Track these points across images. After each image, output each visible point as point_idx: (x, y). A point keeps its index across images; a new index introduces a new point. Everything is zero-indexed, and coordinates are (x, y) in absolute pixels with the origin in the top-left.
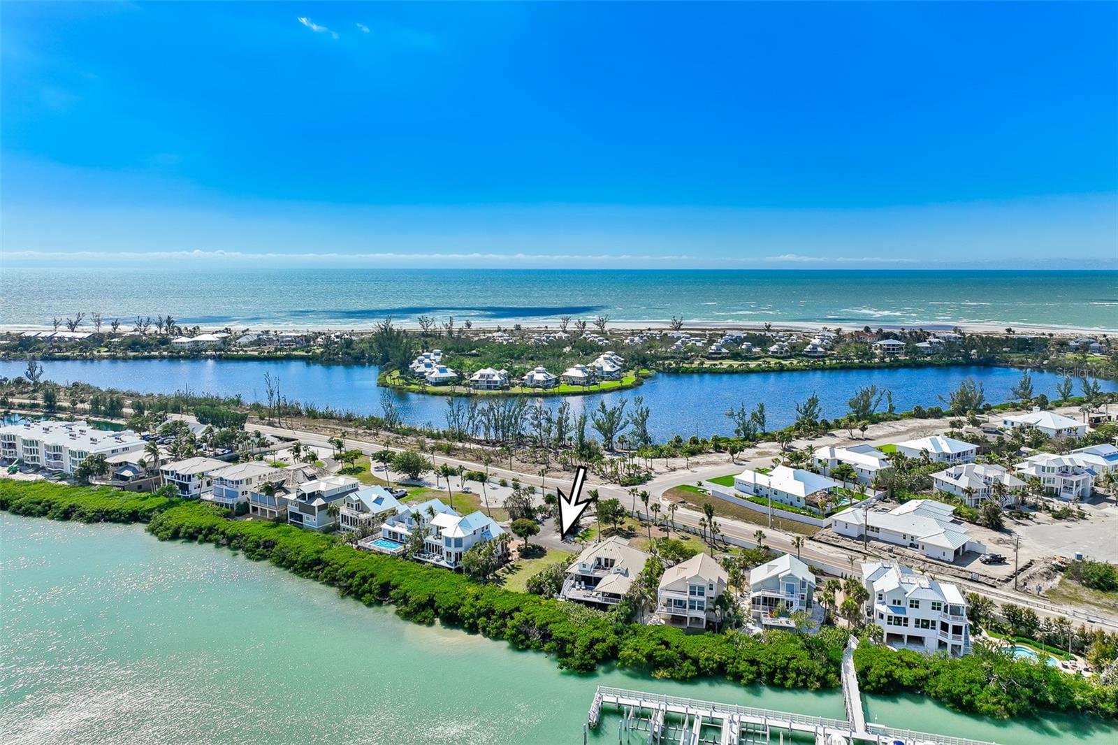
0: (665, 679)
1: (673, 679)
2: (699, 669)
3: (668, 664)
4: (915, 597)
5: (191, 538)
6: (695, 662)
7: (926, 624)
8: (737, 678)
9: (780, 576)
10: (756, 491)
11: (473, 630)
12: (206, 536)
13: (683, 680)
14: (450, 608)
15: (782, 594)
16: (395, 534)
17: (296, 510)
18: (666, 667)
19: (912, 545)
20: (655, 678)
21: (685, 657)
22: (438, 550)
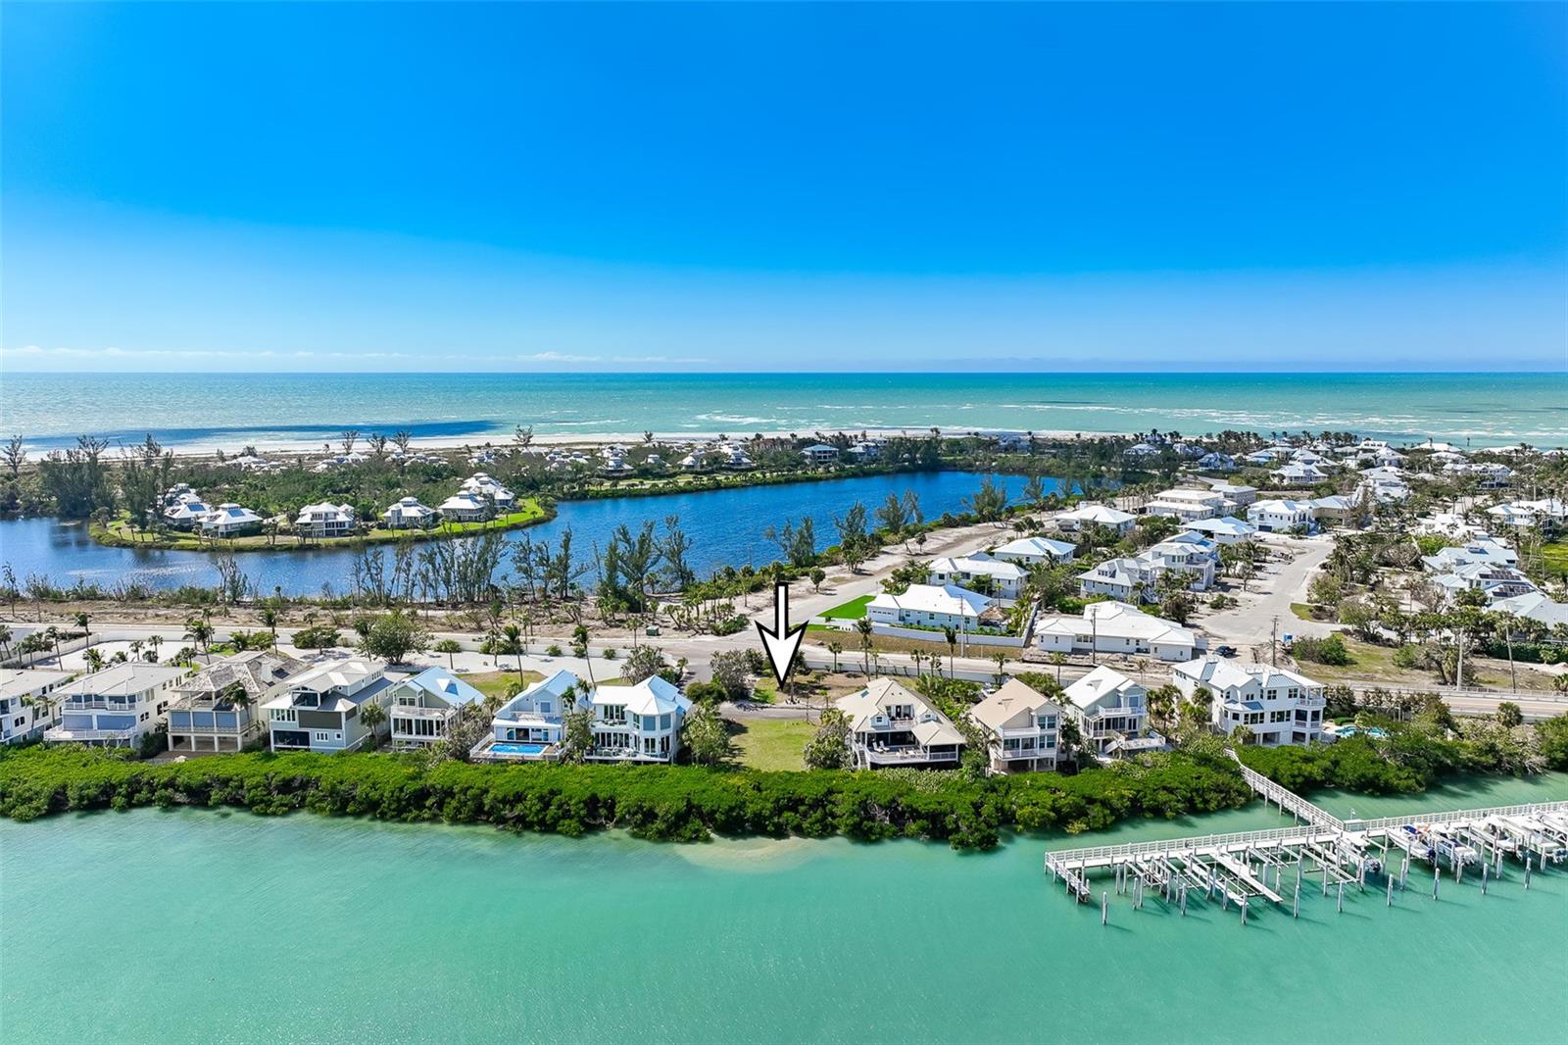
0: (1083, 832)
1: (1093, 830)
2: (1113, 811)
3: (1079, 813)
4: (1272, 686)
5: (95, 803)
6: (1105, 803)
7: (1280, 716)
8: (1158, 813)
9: (1121, 689)
10: (902, 619)
11: (779, 833)
12: (129, 796)
13: (1105, 829)
14: (732, 809)
15: (1125, 711)
16: (526, 731)
17: (293, 726)
18: (1077, 818)
19: (1138, 651)
20: (1071, 834)
21: (1091, 801)
22: (624, 740)
